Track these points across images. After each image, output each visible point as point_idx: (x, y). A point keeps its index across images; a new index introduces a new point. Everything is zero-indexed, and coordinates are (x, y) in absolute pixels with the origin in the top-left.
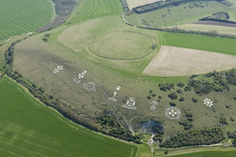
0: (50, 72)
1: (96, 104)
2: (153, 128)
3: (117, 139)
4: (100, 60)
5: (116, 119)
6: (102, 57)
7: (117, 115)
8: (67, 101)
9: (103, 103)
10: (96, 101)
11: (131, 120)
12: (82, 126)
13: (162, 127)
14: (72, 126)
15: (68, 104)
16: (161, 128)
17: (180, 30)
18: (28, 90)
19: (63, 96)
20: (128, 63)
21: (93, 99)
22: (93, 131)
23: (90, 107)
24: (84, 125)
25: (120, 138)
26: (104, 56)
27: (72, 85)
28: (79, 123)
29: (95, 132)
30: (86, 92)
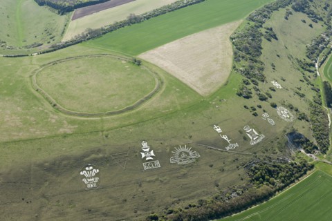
0: (82, 191)
1: (226, 168)
3: (297, 183)
4: (129, 116)
5: (266, 163)
7: (261, 158)
8: (184, 200)
9: (229, 160)
11: (277, 150)
12: (254, 207)
14: (247, 217)
15: (195, 202)
19: (170, 200)
21: (211, 166)
22: (271, 199)
23: (225, 178)
24: (254, 203)
25: (297, 178)
27: (156, 177)
28: (245, 207)
29: (274, 197)
30: (191, 166)
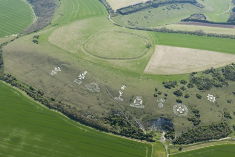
0: (47, 74)
1: (102, 105)
2: (163, 125)
3: (129, 139)
4: (98, 60)
5: (125, 118)
6: (100, 57)
7: (126, 114)
8: (71, 102)
9: (109, 103)
10: (102, 101)
11: (141, 119)
12: (91, 128)
13: (173, 125)
14: (80, 128)
15: (72, 106)
16: (171, 125)
17: (168, 30)
18: (26, 93)
19: (66, 98)
20: (127, 62)
21: (98, 99)
22: (103, 132)
23: (97, 108)
24: (93, 127)
25: (132, 137)
26: (101, 55)
27: (73, 87)
28: (87, 124)
29: (106, 133)
30: (90, 92)
